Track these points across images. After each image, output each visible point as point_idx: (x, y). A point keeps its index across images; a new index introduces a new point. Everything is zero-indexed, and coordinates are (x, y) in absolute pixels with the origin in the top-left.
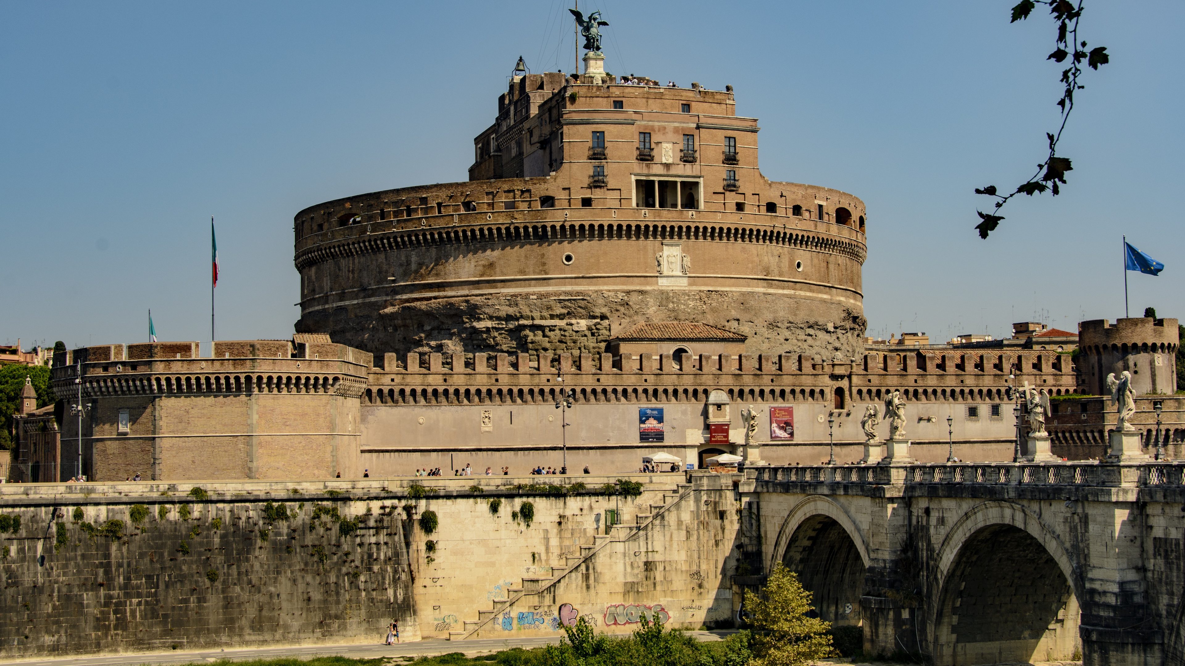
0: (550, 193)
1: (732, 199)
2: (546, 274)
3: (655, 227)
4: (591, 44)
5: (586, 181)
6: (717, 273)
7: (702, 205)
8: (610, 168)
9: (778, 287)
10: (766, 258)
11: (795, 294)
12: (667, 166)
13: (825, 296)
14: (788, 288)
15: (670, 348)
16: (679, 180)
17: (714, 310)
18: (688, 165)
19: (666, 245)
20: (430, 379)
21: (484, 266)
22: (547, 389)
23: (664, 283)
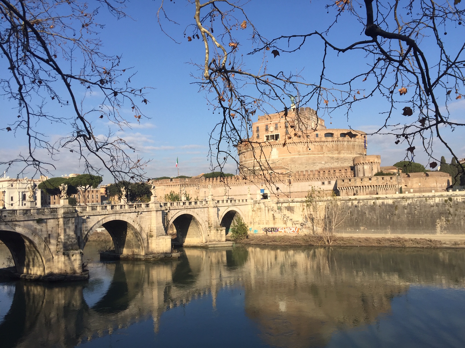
6: (285, 154)
7: (280, 139)
8: (260, 133)
9: (302, 155)
10: (298, 149)
11: (308, 156)
12: (272, 132)
13: (321, 155)
16: (275, 134)
17: (284, 162)
18: (276, 131)
23: (273, 158)
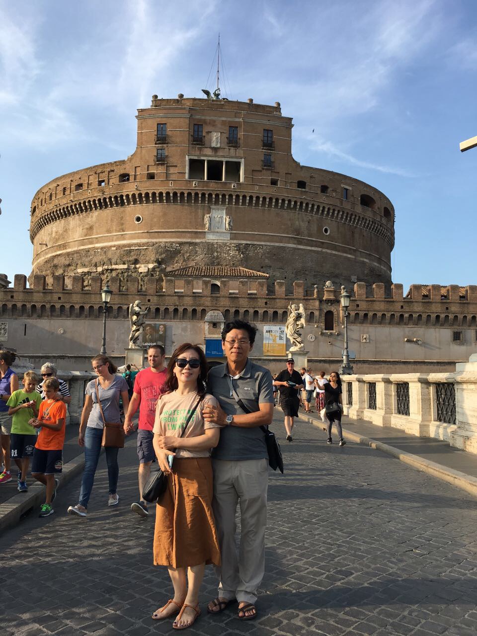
0: (126, 172)
1: (267, 176)
2: (123, 231)
3: (203, 195)
5: (151, 160)
6: (255, 231)
7: (242, 180)
8: (170, 151)
9: (306, 245)
10: (297, 222)
11: (321, 251)
12: (215, 150)
13: (349, 256)
14: (316, 246)
16: (224, 160)
17: (247, 259)
18: (232, 150)
19: (214, 209)
21: (87, 229)
22: (58, 306)
23: (211, 238)
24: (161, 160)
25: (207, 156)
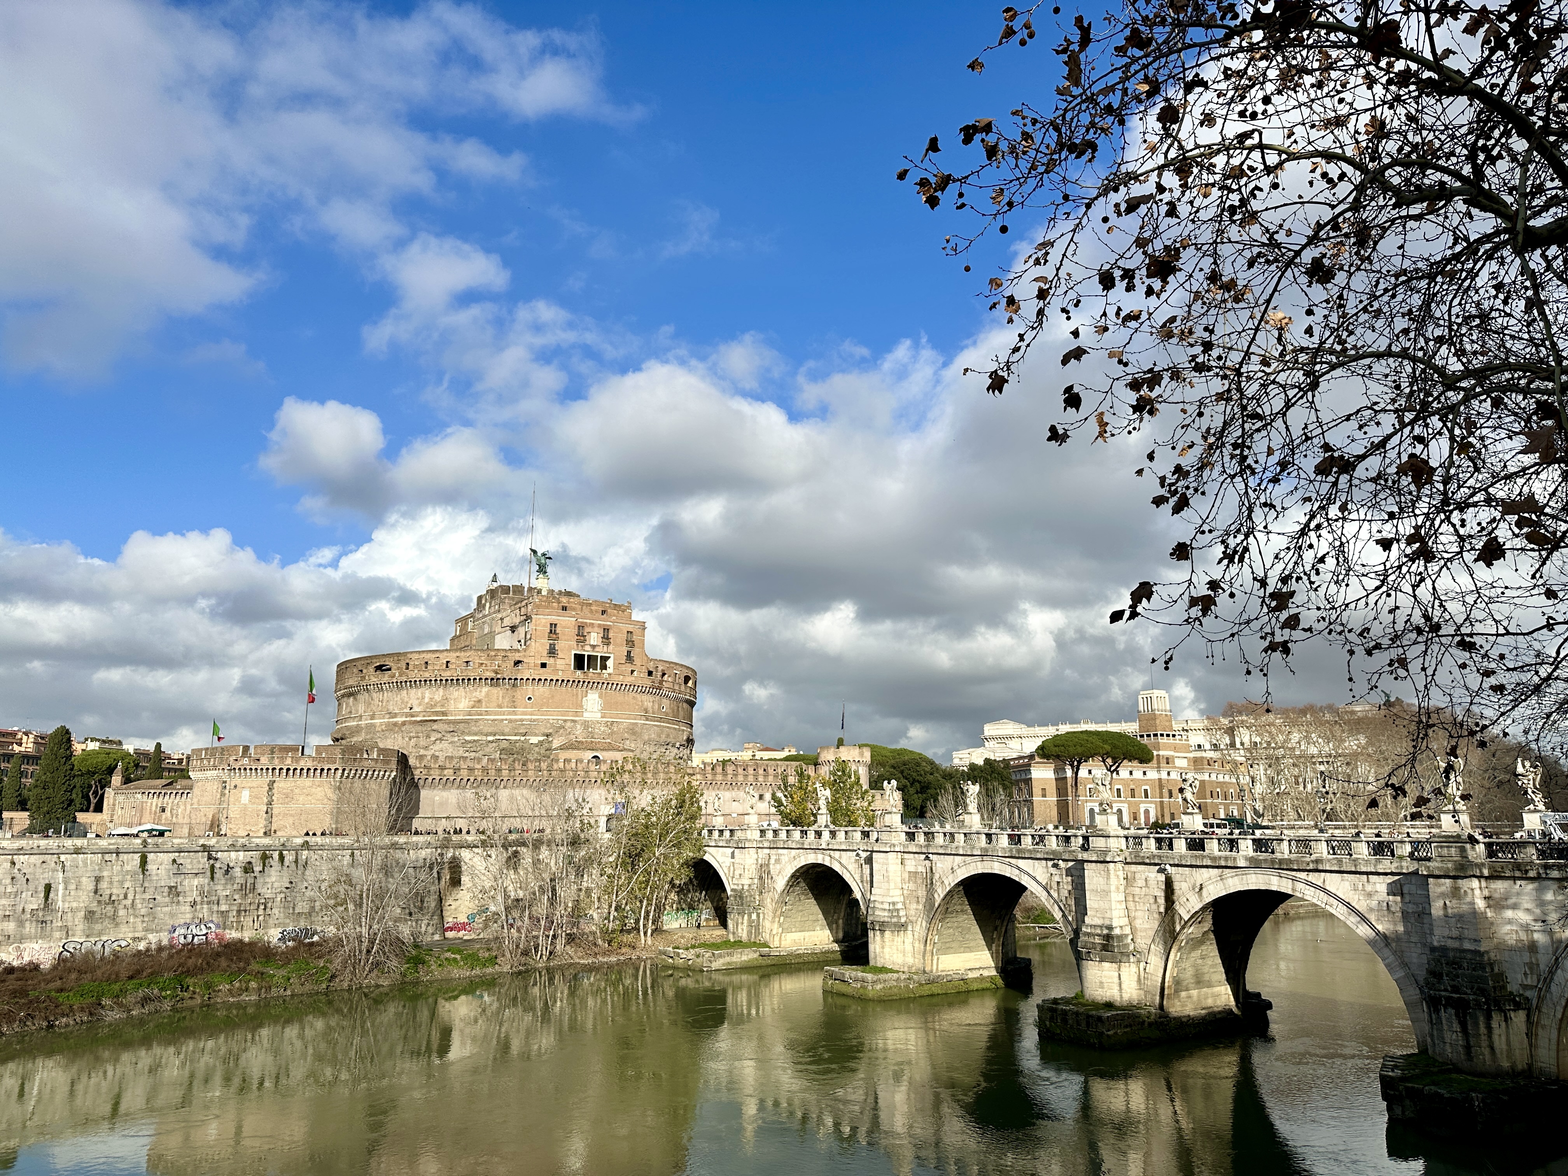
0: (521, 659)
1: (629, 668)
2: (515, 708)
3: (583, 682)
4: (542, 569)
5: (545, 653)
6: (618, 711)
7: (611, 670)
9: (651, 721)
10: (646, 703)
11: (660, 725)
12: (593, 647)
13: (676, 727)
14: (657, 722)
15: (590, 755)
17: (613, 733)
19: (590, 693)
20: (446, 772)
21: (474, 701)
23: (587, 716)
24: (552, 652)
25: (587, 652)
